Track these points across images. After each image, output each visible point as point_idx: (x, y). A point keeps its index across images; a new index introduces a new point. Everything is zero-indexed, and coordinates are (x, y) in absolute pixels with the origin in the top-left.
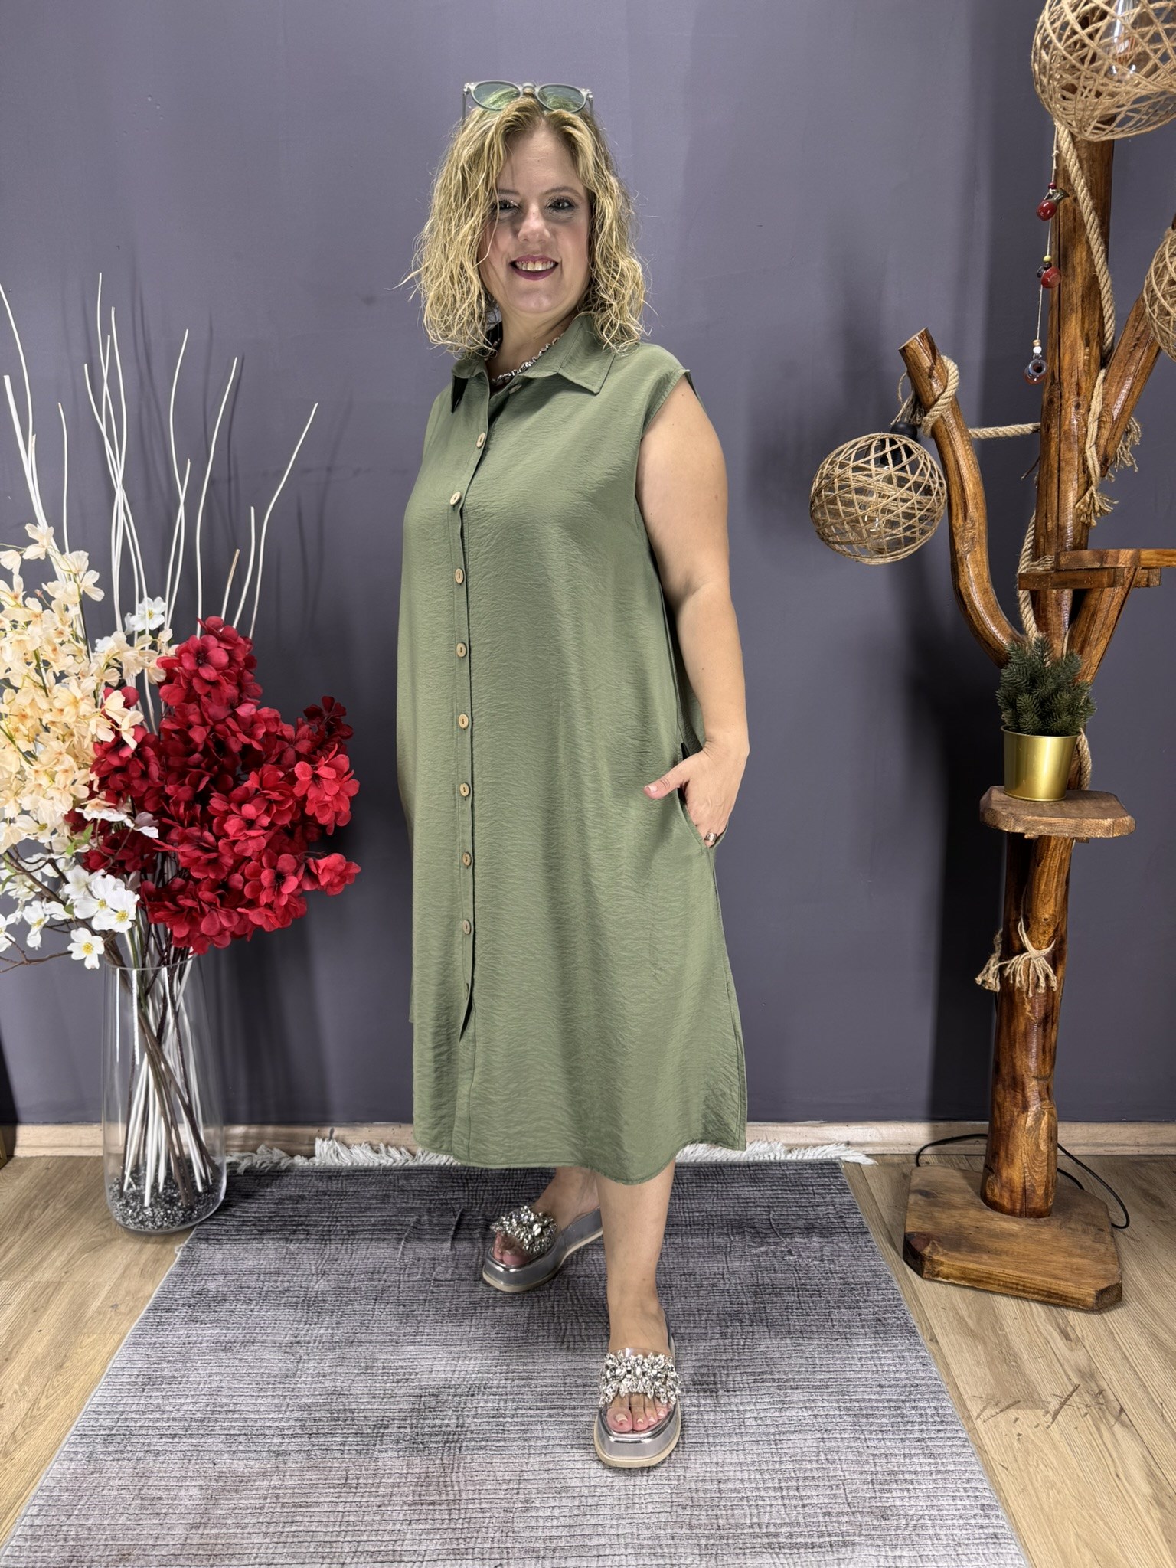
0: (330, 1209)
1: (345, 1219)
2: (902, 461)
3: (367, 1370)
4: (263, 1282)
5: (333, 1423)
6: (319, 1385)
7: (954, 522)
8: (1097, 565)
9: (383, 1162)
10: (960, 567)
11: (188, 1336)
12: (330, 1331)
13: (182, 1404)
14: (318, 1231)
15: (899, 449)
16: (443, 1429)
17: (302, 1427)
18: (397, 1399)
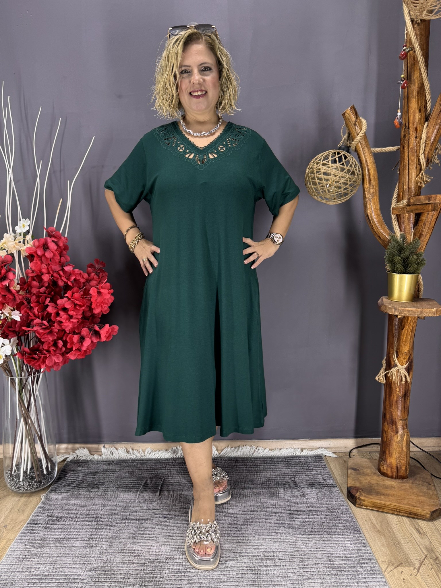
0: (108, 477)
1: (115, 482)
2: (342, 161)
3: (121, 551)
4: (78, 511)
5: (105, 576)
6: (100, 558)
7: (365, 186)
8: (427, 202)
9: (132, 457)
10: (368, 205)
11: (44, 535)
12: (106, 533)
13: (39, 568)
14: (103, 487)
15: (341, 156)
16: (154, 579)
17: (92, 579)
18: (134, 565)
